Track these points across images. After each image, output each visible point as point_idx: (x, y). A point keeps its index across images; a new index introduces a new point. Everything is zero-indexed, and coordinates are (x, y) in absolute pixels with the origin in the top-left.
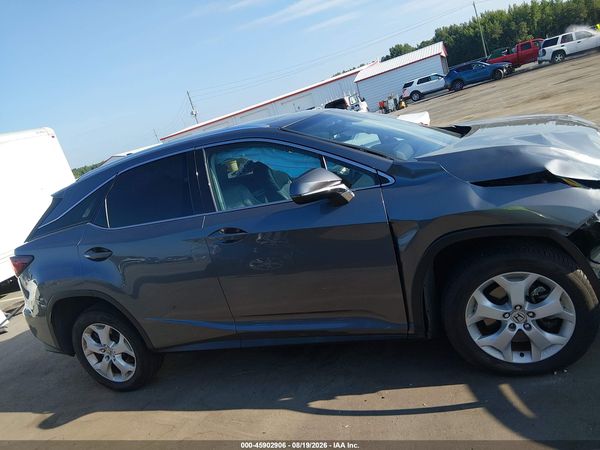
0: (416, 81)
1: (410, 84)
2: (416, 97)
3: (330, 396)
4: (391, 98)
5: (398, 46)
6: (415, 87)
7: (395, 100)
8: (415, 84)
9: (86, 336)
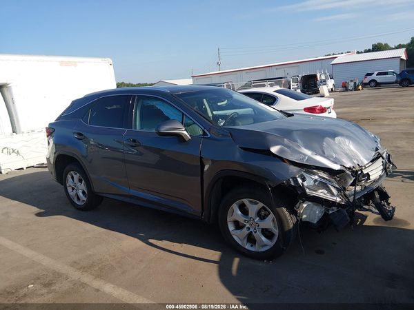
0: (376, 73)
1: (371, 74)
2: (373, 84)
3: (160, 239)
4: (352, 81)
5: (379, 44)
6: (374, 77)
7: (355, 83)
8: (374, 75)
9: (69, 176)
